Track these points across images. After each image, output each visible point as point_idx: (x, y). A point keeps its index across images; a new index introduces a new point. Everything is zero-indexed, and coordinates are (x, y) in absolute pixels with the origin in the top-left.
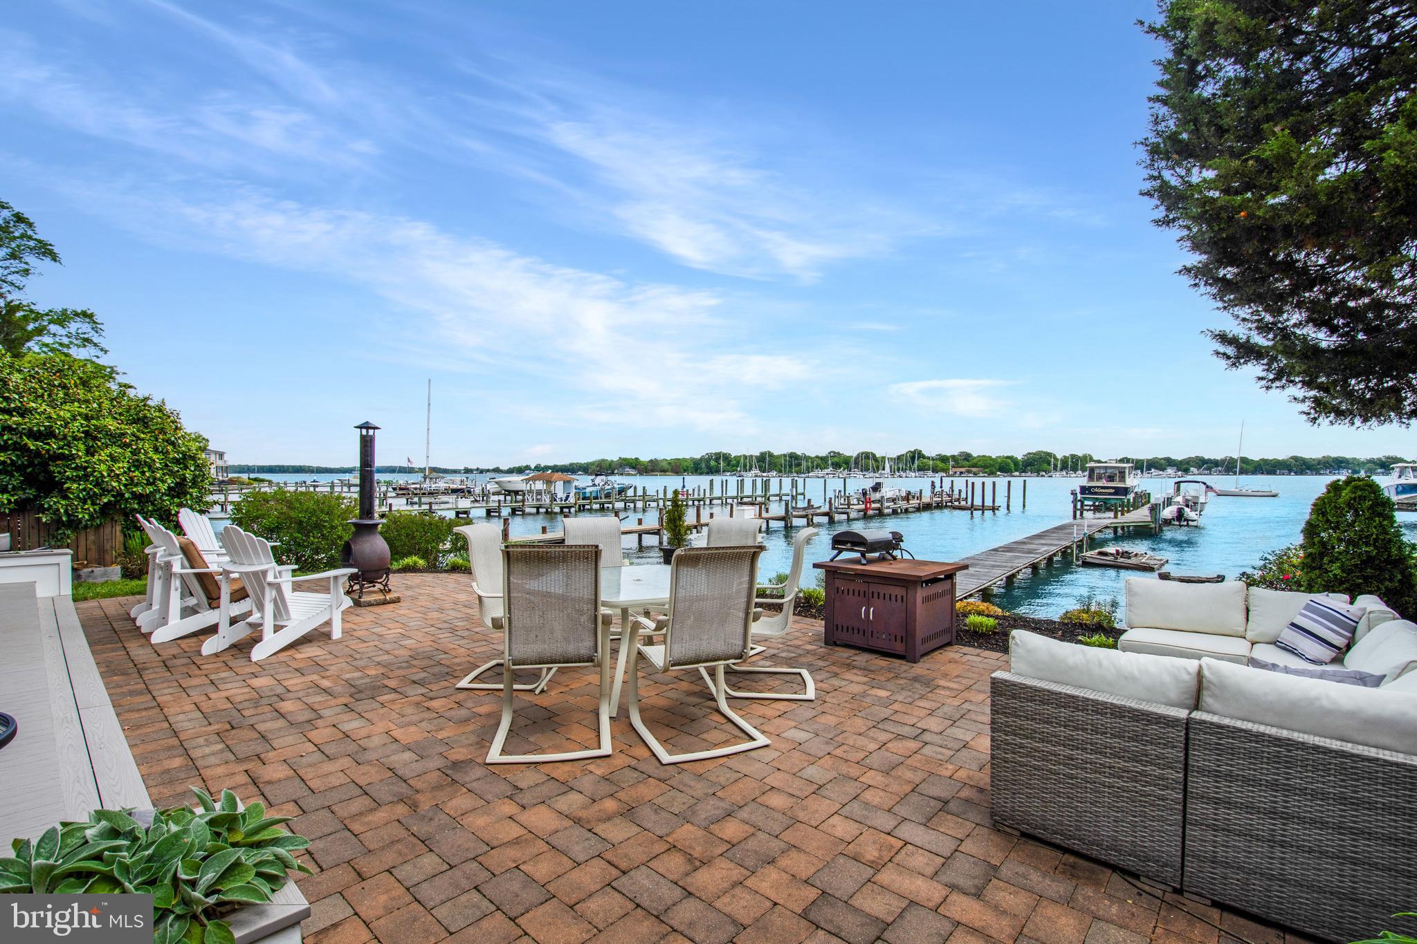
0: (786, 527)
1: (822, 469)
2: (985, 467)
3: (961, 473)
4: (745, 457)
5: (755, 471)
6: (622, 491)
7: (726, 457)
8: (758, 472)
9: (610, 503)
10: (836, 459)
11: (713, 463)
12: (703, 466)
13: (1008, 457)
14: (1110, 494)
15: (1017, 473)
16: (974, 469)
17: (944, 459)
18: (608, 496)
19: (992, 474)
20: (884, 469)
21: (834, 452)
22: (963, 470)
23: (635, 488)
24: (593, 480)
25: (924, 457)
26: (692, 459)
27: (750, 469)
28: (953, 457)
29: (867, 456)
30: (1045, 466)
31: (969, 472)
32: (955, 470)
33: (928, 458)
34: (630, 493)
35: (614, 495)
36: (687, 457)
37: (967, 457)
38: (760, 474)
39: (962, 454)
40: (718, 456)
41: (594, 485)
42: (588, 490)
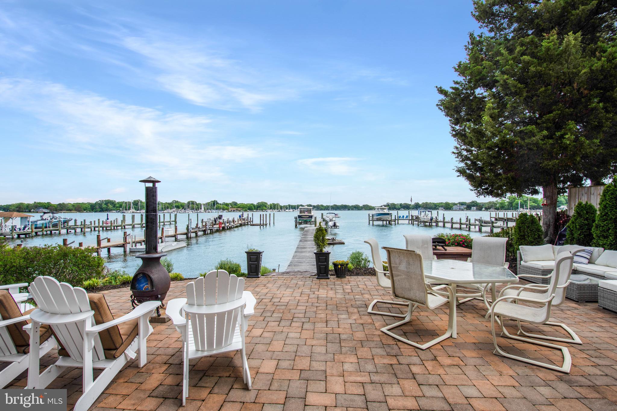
0: (187, 238)
1: (171, 209)
2: (243, 208)
3: (234, 210)
4: (126, 203)
5: (132, 210)
6: (66, 222)
7: (113, 203)
8: (134, 210)
9: (57, 230)
10: (177, 204)
11: (104, 206)
12: (97, 207)
13: (251, 204)
14: (307, 218)
15: (255, 210)
16: (239, 209)
17: (227, 205)
18: (55, 225)
19: (246, 211)
20: (201, 209)
21: (175, 201)
22: (235, 209)
23: (76, 221)
24: (41, 216)
25: (218, 203)
26: (89, 203)
27: (129, 209)
28: (230, 204)
29: (193, 203)
30: (265, 208)
31: (237, 210)
32: (231, 209)
33: (221, 204)
34: (71, 223)
35: (60, 225)
36: (86, 202)
37: (235, 204)
38: (135, 211)
39: (233, 202)
40: (108, 202)
41: (42, 219)
42: (39, 223)
